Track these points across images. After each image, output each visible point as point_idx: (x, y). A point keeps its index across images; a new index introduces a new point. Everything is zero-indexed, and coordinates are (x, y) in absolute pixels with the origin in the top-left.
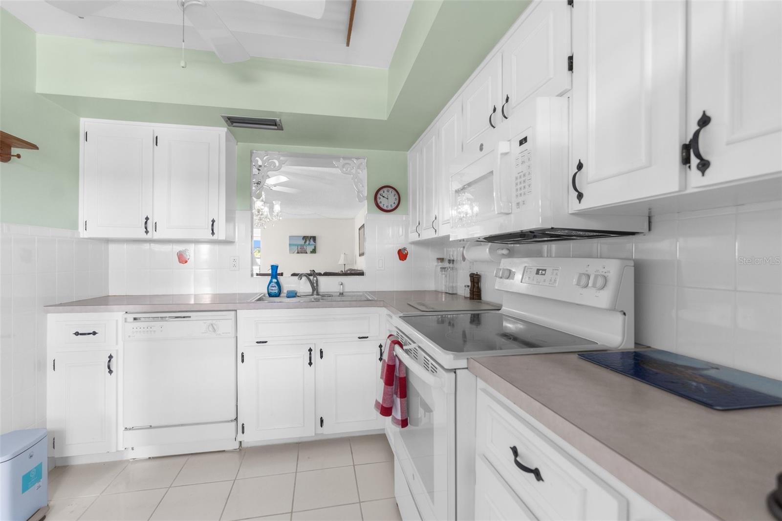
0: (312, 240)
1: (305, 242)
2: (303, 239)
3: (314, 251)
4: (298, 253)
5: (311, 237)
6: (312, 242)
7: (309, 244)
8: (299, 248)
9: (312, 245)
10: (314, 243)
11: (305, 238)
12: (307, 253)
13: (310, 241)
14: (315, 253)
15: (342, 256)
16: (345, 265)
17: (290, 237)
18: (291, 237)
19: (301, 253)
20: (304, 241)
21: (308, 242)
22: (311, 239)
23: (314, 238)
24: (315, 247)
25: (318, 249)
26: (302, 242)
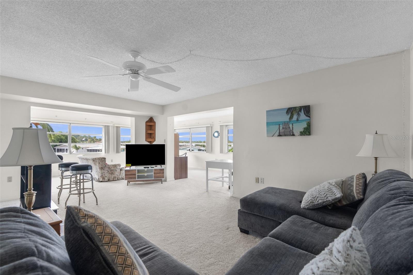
0: (302, 114)
1: (291, 118)
2: (287, 112)
3: (307, 131)
4: (280, 135)
5: (301, 108)
6: (303, 116)
7: (297, 120)
8: (281, 128)
10: (308, 118)
11: (291, 111)
12: (293, 135)
13: (299, 115)
14: (309, 134)
15: (369, 138)
16: (376, 158)
18: (269, 113)
19: (285, 135)
20: (289, 116)
21: (295, 117)
22: (300, 110)
23: (307, 110)
24: (309, 125)
25: (314, 128)
26: (286, 118)
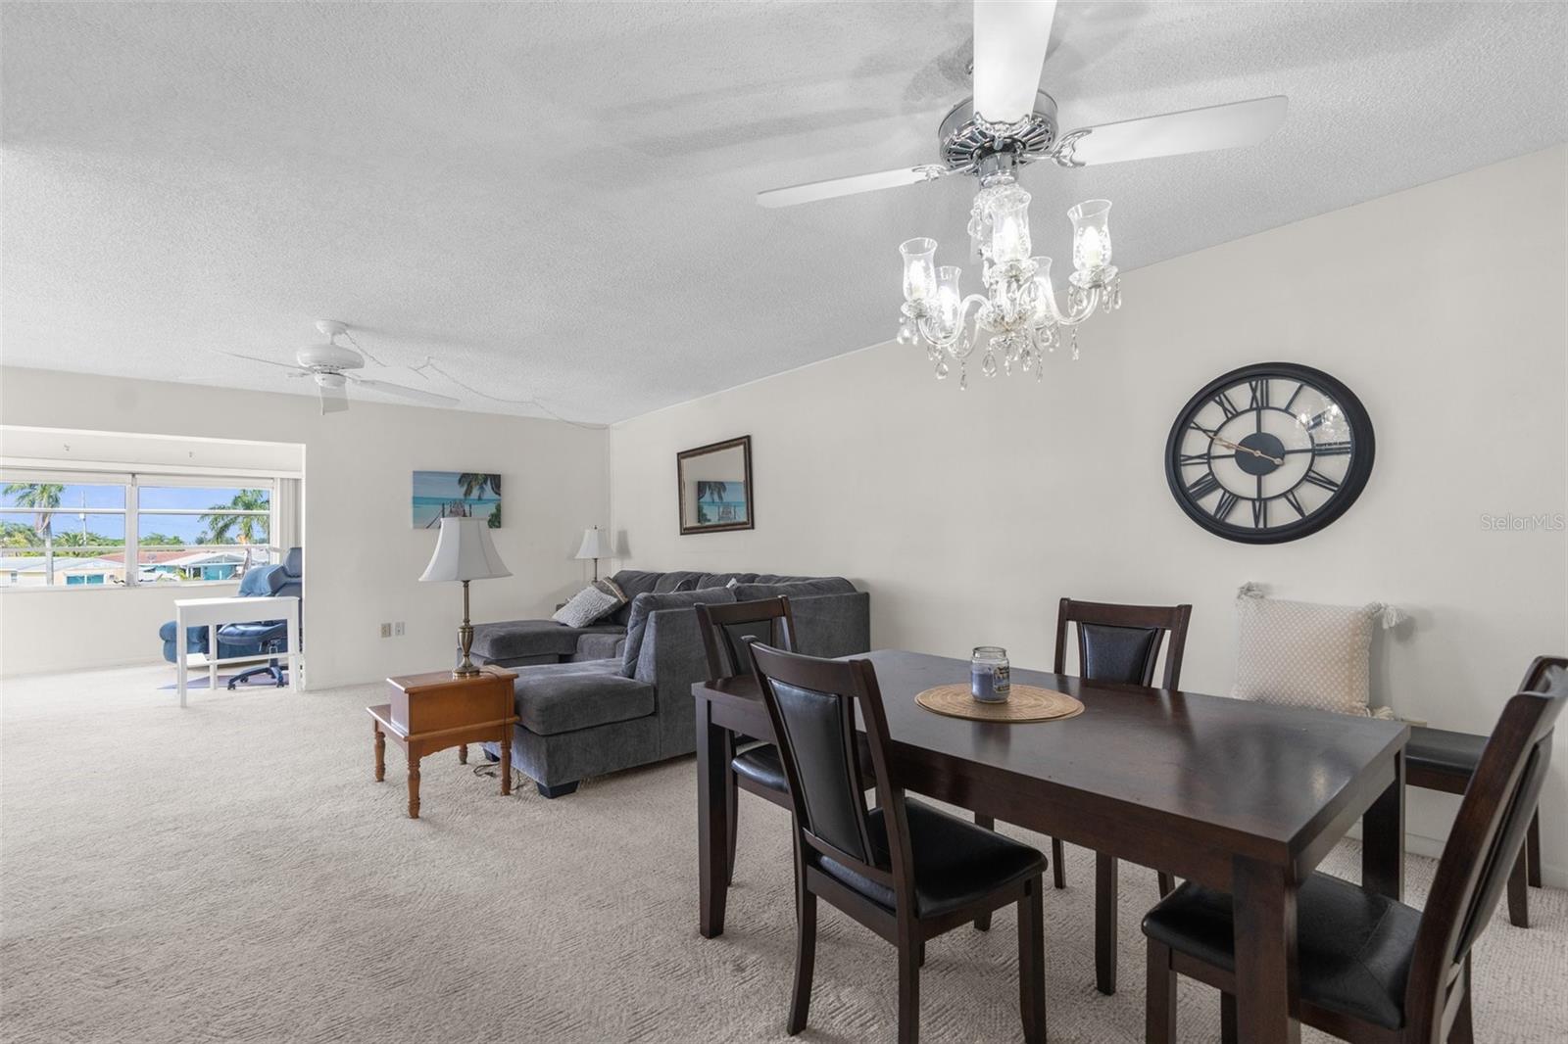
0: (488, 487)
1: (468, 493)
2: (460, 481)
3: (495, 521)
5: (486, 477)
6: (488, 492)
7: (480, 499)
9: (489, 501)
10: (497, 497)
11: (467, 479)
13: (482, 488)
14: (499, 525)
17: (415, 473)
18: (418, 476)
20: (465, 488)
21: (475, 493)
22: (485, 482)
23: (496, 481)
24: (499, 508)
25: (507, 515)
26: (458, 492)
